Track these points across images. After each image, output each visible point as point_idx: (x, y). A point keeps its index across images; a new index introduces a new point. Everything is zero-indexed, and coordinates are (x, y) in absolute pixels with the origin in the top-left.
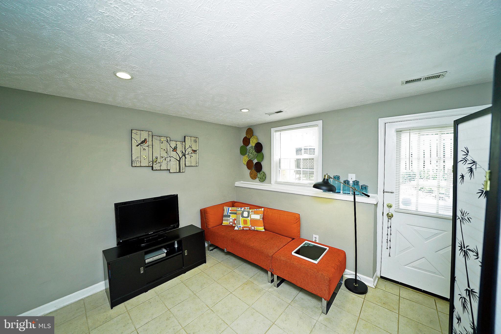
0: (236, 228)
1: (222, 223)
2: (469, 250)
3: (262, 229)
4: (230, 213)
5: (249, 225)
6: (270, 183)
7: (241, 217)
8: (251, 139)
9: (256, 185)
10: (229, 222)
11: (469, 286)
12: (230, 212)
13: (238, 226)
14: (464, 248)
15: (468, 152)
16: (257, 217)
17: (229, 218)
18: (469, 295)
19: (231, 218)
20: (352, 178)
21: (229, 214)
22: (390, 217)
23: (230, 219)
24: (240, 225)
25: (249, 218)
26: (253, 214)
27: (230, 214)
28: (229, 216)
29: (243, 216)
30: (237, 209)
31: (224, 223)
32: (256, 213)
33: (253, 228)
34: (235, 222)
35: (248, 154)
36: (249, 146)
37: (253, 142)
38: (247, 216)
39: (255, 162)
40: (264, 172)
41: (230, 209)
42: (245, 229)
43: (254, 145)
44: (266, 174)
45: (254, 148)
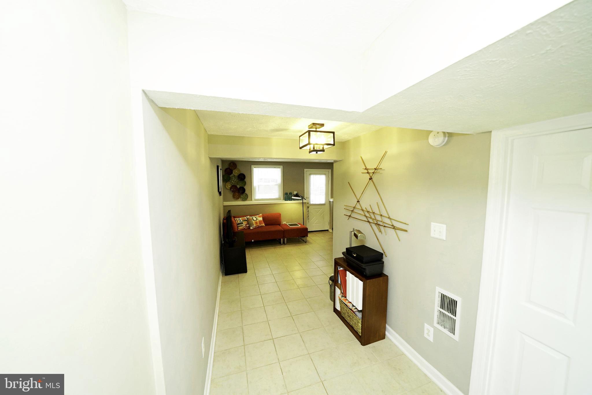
0: (251, 228)
1: (238, 229)
3: (263, 225)
6: (251, 200)
7: (253, 222)
8: (233, 171)
9: (240, 203)
10: (244, 227)
16: (261, 219)
17: (243, 224)
19: (244, 224)
20: (295, 193)
21: (242, 222)
22: (308, 207)
24: (254, 226)
25: (258, 220)
28: (243, 223)
30: (245, 218)
31: (240, 228)
32: (260, 217)
33: (260, 225)
34: (247, 226)
35: (231, 181)
36: (232, 175)
37: (236, 173)
38: (256, 219)
39: (238, 187)
40: (246, 194)
41: (241, 219)
42: (256, 227)
43: (236, 175)
44: (247, 195)
45: (237, 177)
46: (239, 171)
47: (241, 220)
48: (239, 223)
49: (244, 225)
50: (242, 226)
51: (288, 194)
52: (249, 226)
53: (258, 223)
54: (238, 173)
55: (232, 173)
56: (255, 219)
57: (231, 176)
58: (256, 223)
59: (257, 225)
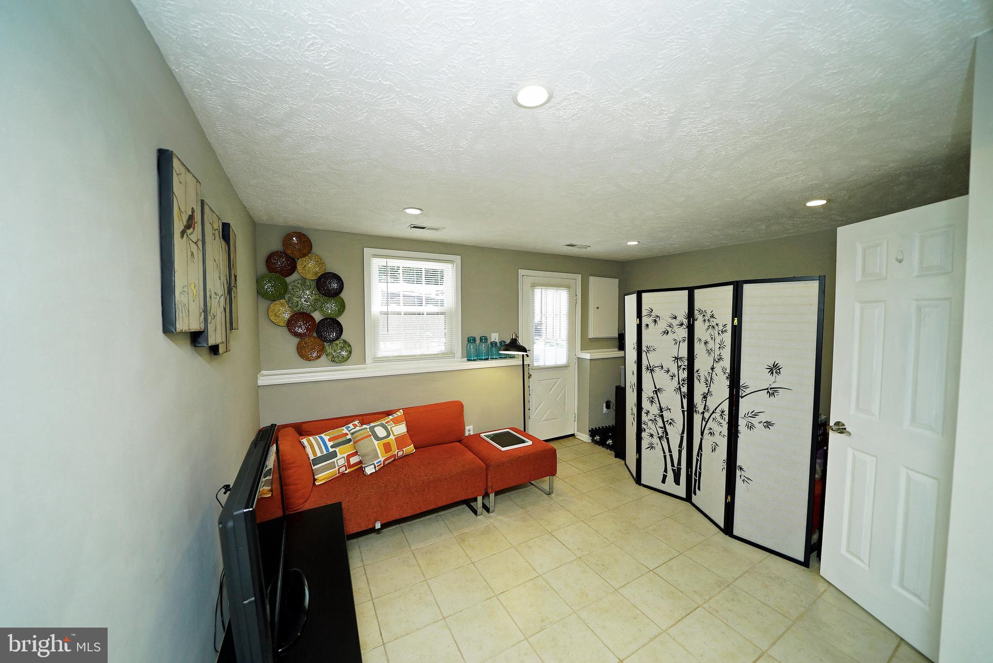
0: (369, 470)
1: (315, 480)
2: (655, 367)
3: (411, 448)
4: (332, 447)
5: (395, 451)
6: (364, 361)
7: (376, 442)
8: (300, 262)
10: (337, 468)
11: (656, 388)
12: (332, 443)
13: (375, 462)
14: (650, 367)
15: (652, 310)
16: (402, 428)
17: (335, 460)
18: (657, 393)
19: (339, 456)
21: (331, 450)
22: (529, 377)
23: (339, 459)
24: (378, 458)
25: (392, 437)
26: (394, 425)
27: (334, 449)
28: (334, 455)
29: (378, 438)
30: (345, 431)
31: (322, 477)
32: (396, 422)
33: (400, 453)
34: (354, 460)
35: (290, 299)
36: (295, 276)
37: (308, 268)
38: (385, 434)
39: (317, 316)
40: (345, 341)
41: (326, 438)
42: (386, 463)
43: (311, 276)
44: (349, 346)
45: (314, 284)
46: (320, 262)
47: (330, 444)
48: (319, 454)
49: (342, 462)
50: (332, 466)
51: (478, 341)
52: (360, 462)
53: (394, 446)
54: (316, 273)
55: (293, 269)
56: (381, 432)
57: (289, 279)
58: (387, 447)
59: (389, 454)
